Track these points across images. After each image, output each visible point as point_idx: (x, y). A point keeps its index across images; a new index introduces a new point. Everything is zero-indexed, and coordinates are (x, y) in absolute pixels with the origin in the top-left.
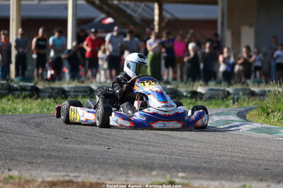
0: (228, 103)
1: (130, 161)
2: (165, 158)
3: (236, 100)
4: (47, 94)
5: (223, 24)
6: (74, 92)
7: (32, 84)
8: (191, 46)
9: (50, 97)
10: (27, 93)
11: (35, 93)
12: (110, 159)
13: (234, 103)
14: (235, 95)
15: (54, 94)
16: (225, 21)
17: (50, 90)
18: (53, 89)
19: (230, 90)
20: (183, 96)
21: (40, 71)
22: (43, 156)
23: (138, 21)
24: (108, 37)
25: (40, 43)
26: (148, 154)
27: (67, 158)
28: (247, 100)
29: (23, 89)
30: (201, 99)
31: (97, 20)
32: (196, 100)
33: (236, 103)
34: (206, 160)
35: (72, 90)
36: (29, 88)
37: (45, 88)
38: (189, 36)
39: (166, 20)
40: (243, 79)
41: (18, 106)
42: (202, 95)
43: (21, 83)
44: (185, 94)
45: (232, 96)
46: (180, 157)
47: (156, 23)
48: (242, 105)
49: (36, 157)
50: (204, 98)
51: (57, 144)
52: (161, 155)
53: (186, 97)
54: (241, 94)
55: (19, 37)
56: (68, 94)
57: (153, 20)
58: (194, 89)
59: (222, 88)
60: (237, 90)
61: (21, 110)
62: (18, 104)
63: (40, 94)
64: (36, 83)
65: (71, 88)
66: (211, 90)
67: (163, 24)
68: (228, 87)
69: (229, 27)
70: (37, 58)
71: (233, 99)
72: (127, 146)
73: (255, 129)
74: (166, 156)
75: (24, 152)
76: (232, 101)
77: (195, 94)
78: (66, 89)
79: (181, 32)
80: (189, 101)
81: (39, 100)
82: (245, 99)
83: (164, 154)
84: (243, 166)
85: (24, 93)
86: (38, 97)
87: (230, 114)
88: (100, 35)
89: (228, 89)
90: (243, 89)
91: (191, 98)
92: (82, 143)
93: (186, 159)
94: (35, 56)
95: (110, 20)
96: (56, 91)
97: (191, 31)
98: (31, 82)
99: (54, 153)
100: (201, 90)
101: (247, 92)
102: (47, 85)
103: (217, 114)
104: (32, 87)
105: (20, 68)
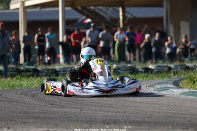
0: (170, 75)
1: (95, 119)
2: (120, 115)
3: (176, 73)
4: (44, 74)
5: (167, 20)
6: (63, 71)
7: (34, 67)
8: (147, 36)
9: (46, 75)
10: (30, 73)
11: (36, 73)
12: (81, 118)
13: (174, 75)
14: (175, 69)
15: (49, 74)
16: (169, 18)
17: (46, 71)
18: (48, 70)
19: (172, 66)
20: (139, 71)
21: (41, 57)
22: (34, 118)
23: (108, 20)
24: (88, 32)
25: (40, 38)
26: (108, 113)
27: (51, 118)
28: (183, 72)
29: (27, 71)
30: (152, 73)
31: (80, 21)
32: (148, 74)
33: (176, 75)
34: (148, 116)
35: (62, 70)
36: (32, 70)
37: (43, 69)
38: (144, 29)
39: (128, 19)
40: (183, 58)
41: (24, 83)
42: (152, 70)
43: (26, 67)
44: (140, 70)
45: (173, 71)
46: (130, 115)
47: (121, 21)
48: (180, 76)
49: (29, 118)
50: (154, 72)
51: (45, 109)
52: (117, 114)
53: (141, 72)
54: (179, 68)
55: (26, 34)
56: (59, 73)
57: (119, 19)
58: (147, 66)
59: (166, 65)
60: (177, 66)
61: (25, 85)
62: (24, 81)
63: (39, 74)
64: (37, 66)
65: (61, 69)
66: (158, 66)
67: (126, 22)
68: (171, 64)
69: (172, 22)
70: (38, 49)
71: (174, 72)
72: (94, 108)
73: (185, 93)
74: (121, 114)
75: (21, 115)
76: (173, 74)
77: (147, 70)
78: (58, 70)
79: (139, 27)
80: (143, 74)
81: (39, 78)
82: (182, 72)
83: (119, 113)
84: (173, 119)
85: (28, 74)
86: (38, 75)
87: (168, 83)
88: (82, 31)
89: (170, 65)
90: (181, 65)
91: (145, 72)
92: (63, 107)
93: (134, 115)
94: (37, 47)
95: (89, 20)
96: (50, 71)
97: (146, 26)
98: (33, 66)
99: (42, 115)
100: (151, 66)
101: (184, 67)
102: (44, 67)
103: (159, 84)
104: (34, 69)
105: (27, 56)
